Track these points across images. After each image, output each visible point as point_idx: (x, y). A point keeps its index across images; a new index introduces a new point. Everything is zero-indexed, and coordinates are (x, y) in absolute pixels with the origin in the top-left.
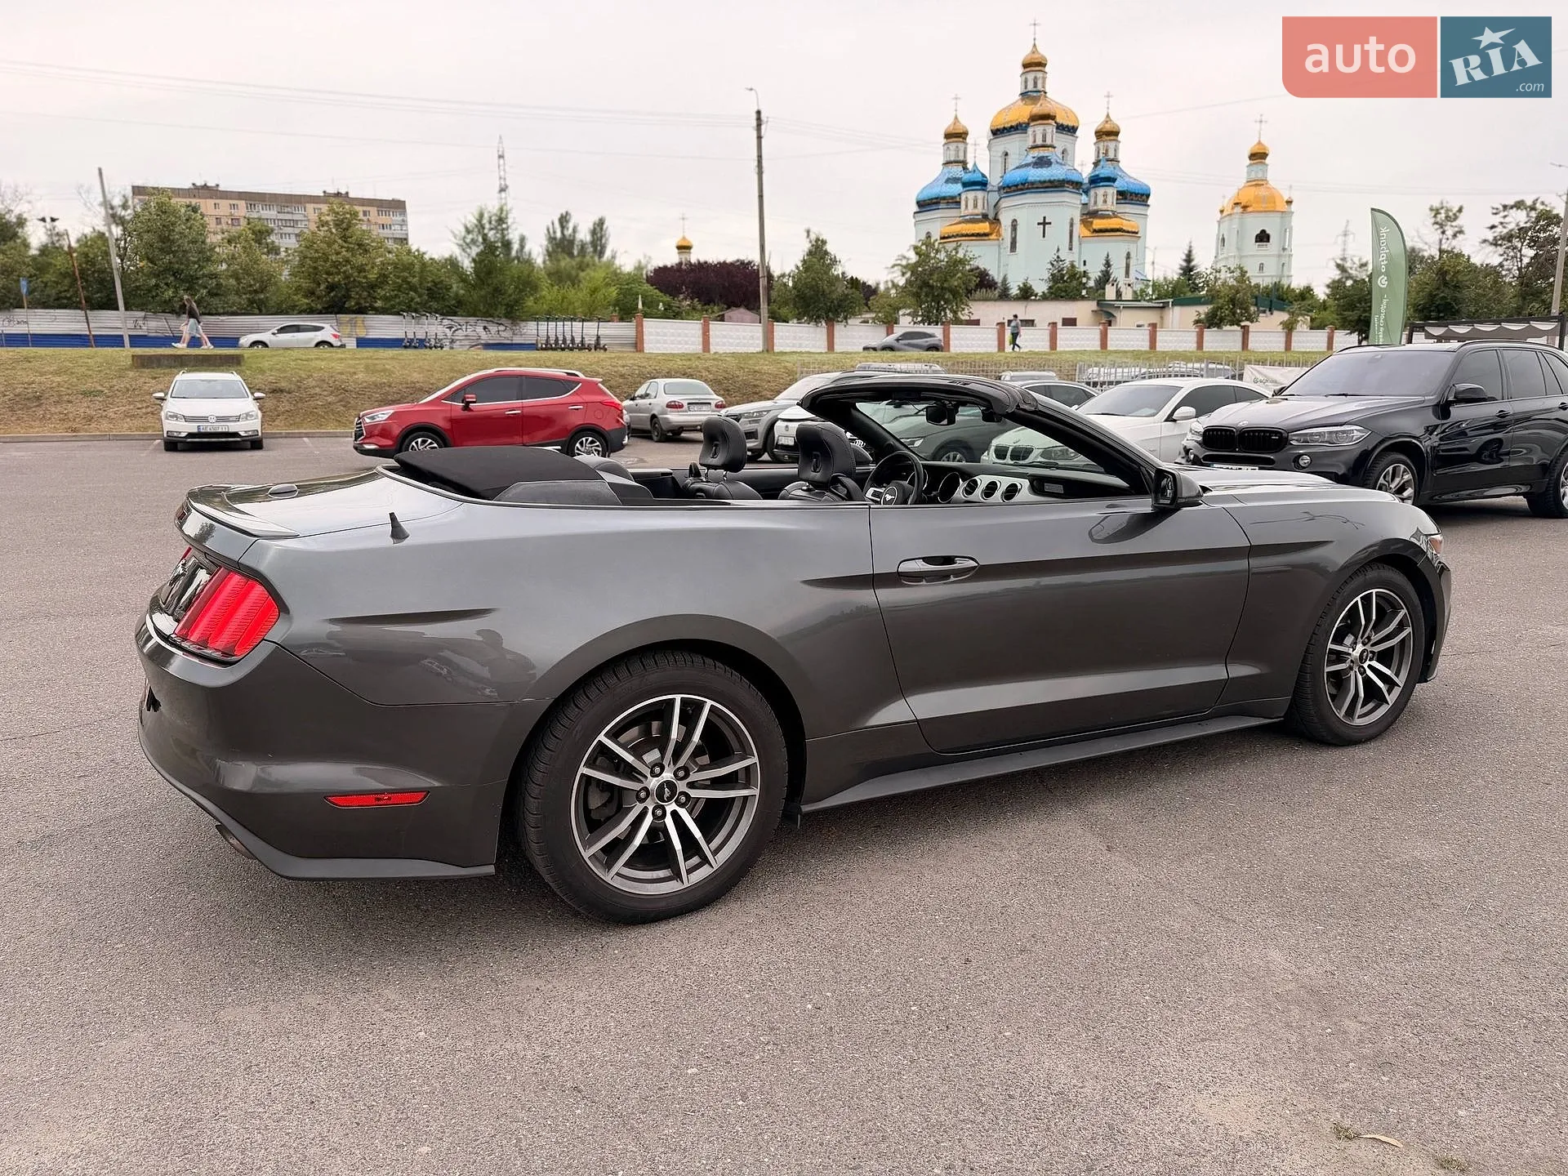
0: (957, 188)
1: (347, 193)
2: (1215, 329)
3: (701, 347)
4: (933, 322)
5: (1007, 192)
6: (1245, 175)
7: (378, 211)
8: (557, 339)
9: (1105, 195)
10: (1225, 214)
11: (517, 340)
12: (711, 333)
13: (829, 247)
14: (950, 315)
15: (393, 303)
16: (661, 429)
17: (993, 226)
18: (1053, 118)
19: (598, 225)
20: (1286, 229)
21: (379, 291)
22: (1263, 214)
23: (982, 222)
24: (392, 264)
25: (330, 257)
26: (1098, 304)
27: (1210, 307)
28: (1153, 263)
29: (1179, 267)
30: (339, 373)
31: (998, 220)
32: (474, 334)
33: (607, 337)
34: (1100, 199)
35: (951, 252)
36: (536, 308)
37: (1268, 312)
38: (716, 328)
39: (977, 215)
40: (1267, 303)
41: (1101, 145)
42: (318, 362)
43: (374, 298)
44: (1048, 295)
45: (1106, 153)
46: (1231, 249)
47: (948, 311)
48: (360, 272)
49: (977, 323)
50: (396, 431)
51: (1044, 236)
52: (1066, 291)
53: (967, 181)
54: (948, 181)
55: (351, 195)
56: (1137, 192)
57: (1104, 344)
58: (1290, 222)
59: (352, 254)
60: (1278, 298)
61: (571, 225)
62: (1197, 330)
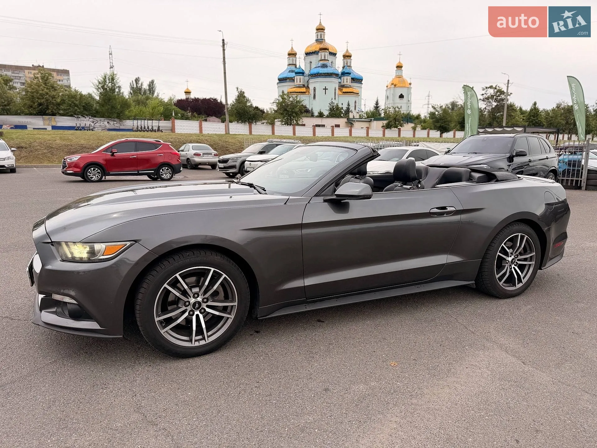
0: (293, 75)
1: (43, 66)
2: (389, 129)
3: (199, 131)
4: (289, 124)
5: (312, 77)
6: (395, 74)
7: (57, 74)
8: (141, 127)
9: (347, 79)
10: (388, 87)
11: (122, 127)
12: (203, 126)
13: (246, 95)
14: (295, 122)
15: (67, 111)
16: (192, 164)
17: (307, 89)
18: (328, 49)
19: (151, 83)
20: (409, 93)
21: (61, 106)
22: (401, 88)
23: (303, 88)
24: (67, 95)
25: (39, 92)
26: (347, 120)
27: (387, 121)
28: (365, 105)
29: (373, 106)
30: (48, 140)
31: (309, 87)
32: (104, 125)
33: (163, 127)
34: (345, 81)
35: (295, 98)
36: (130, 114)
37: (406, 123)
38: (204, 124)
39: (301, 85)
40: (406, 120)
41: (345, 61)
42: (38, 135)
43: (59, 109)
44: (329, 116)
45: (347, 64)
46: (390, 101)
47: (294, 120)
48: (53, 98)
49: (304, 125)
50: (82, 165)
51: (325, 94)
52: (335, 114)
53: (297, 72)
54: (289, 72)
55: (45, 67)
56: (358, 78)
57: (351, 134)
58: (411, 90)
59: (49, 91)
60: (409, 118)
61: (140, 83)
62: (383, 130)
